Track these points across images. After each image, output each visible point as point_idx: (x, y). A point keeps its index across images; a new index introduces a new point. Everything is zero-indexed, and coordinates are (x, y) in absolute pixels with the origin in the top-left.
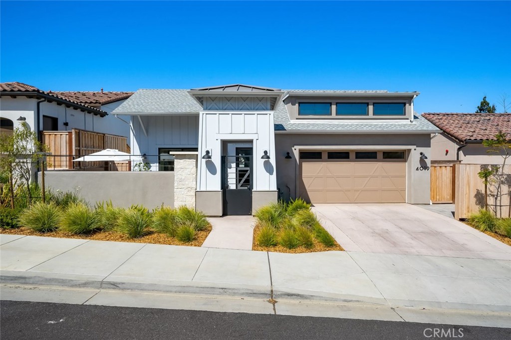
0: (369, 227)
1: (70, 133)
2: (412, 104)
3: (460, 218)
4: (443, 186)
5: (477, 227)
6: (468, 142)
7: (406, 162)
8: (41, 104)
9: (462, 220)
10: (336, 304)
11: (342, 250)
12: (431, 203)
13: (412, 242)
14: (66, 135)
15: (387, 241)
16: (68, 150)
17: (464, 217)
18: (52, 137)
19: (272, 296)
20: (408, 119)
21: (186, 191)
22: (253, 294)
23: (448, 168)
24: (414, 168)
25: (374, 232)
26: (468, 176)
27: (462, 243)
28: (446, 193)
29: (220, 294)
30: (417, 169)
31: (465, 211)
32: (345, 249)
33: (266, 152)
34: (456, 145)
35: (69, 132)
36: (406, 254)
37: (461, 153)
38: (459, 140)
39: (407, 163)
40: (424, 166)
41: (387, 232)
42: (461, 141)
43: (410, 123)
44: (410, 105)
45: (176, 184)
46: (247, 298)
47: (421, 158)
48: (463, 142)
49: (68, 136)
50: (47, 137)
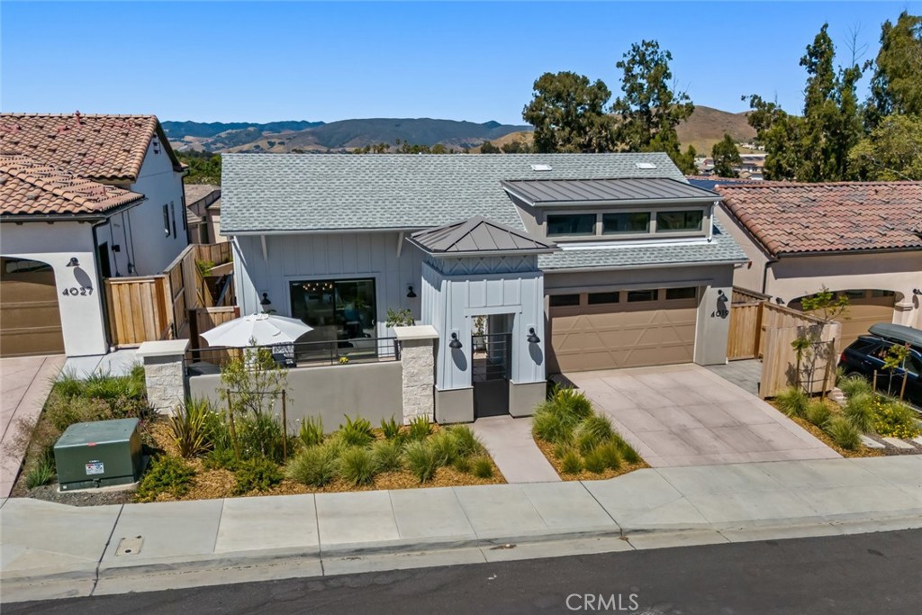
0: (663, 423)
1: (159, 282)
2: (712, 216)
3: (766, 396)
4: (744, 335)
5: (784, 411)
6: (780, 255)
7: (696, 307)
8: (98, 229)
9: (767, 399)
10: (674, 534)
11: (647, 466)
12: (727, 362)
13: (716, 444)
14: (151, 283)
15: (690, 445)
16: (156, 309)
17: (770, 395)
18: (125, 289)
19: (622, 534)
20: (704, 236)
21: (420, 389)
22: (607, 534)
23: (753, 308)
24: (708, 314)
25: (671, 432)
26: (780, 344)
27: (767, 439)
28: (748, 343)
29: (579, 538)
30: (713, 315)
31: (772, 388)
32: (650, 465)
33: (532, 330)
34: (764, 256)
35: (155, 279)
36: (714, 464)
37: (770, 270)
38: (769, 250)
39: (698, 309)
40: (723, 312)
41: (685, 430)
42: (772, 253)
43: (706, 243)
44: (709, 217)
45: (404, 382)
46: (602, 539)
47: (719, 299)
48: (774, 255)
49: (153, 285)
50: (114, 289)
